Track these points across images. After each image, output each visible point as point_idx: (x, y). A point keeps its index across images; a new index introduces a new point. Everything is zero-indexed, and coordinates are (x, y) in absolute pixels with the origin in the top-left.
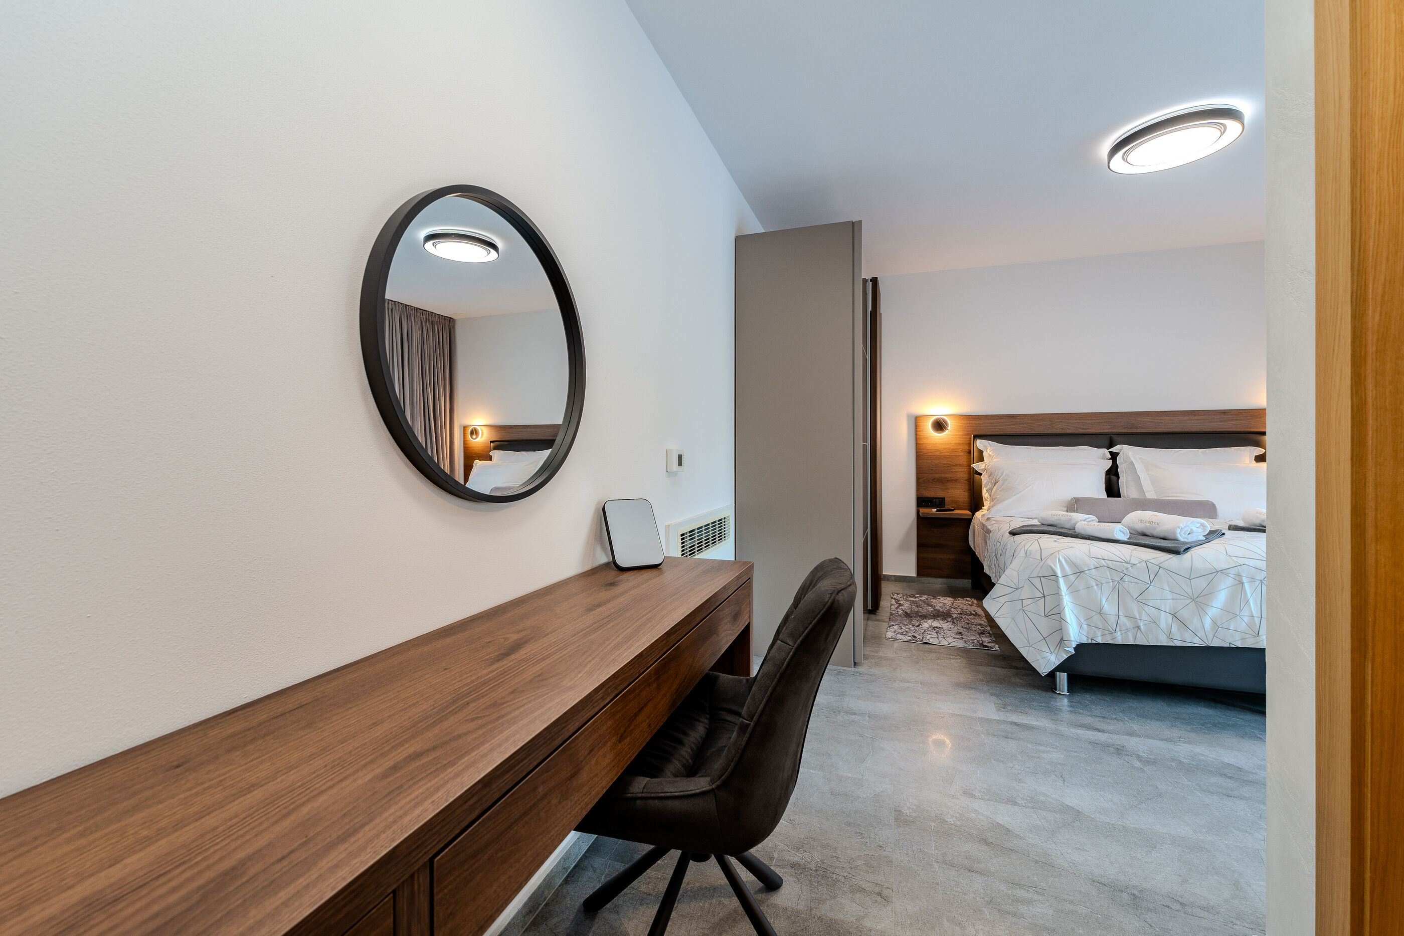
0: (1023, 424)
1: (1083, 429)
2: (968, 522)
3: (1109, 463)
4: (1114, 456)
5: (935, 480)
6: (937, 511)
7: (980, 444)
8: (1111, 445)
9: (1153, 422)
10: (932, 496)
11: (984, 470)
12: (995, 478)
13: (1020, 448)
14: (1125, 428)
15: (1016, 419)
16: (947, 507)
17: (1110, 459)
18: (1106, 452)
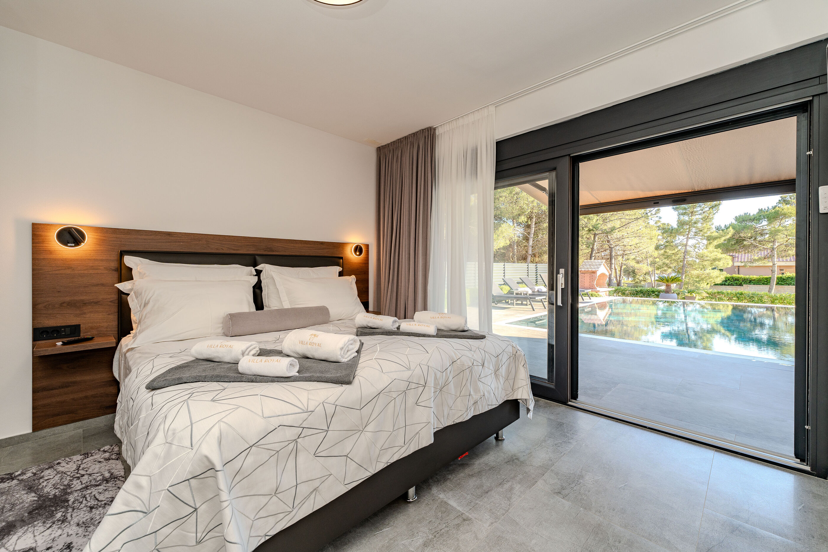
0: (180, 242)
1: (234, 250)
2: (112, 351)
3: (256, 279)
4: (258, 273)
5: (65, 305)
6: (64, 344)
7: (129, 261)
8: (255, 265)
9: (283, 247)
10: (59, 325)
11: (131, 290)
12: (144, 300)
13: (176, 266)
14: (265, 251)
15: (172, 236)
16: (82, 335)
17: (256, 275)
18: (252, 269)
